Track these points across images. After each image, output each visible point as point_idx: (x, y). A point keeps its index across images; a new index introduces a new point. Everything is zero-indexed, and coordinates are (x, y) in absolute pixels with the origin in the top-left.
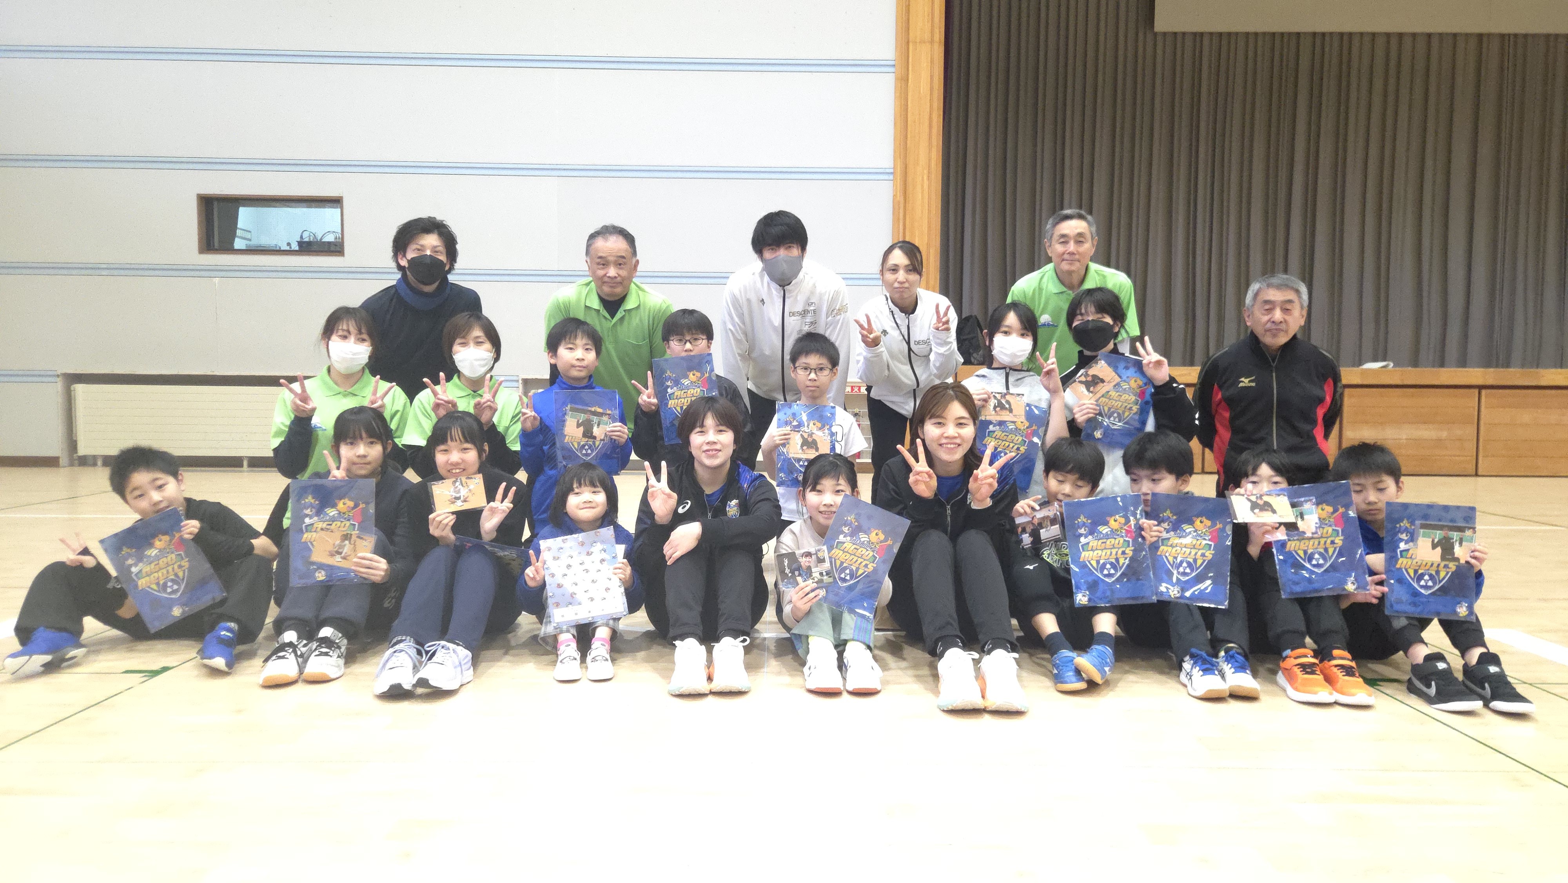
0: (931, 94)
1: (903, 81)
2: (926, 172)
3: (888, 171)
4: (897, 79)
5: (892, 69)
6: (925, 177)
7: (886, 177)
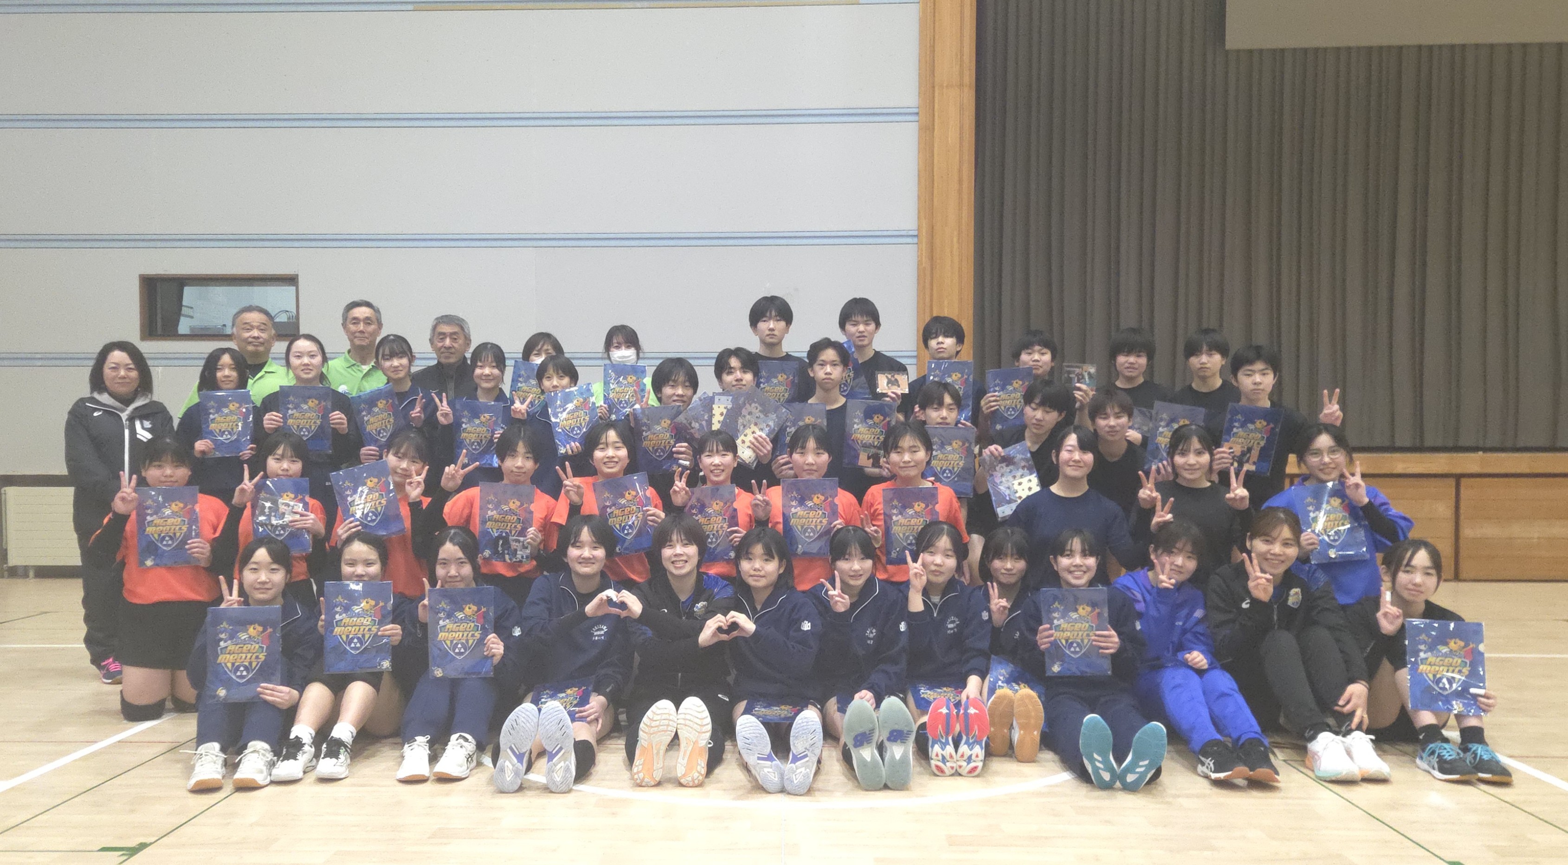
0: (961, 143)
1: (927, 131)
2: (956, 233)
3: (911, 233)
4: (920, 129)
5: (915, 118)
6: (955, 240)
7: (909, 240)
